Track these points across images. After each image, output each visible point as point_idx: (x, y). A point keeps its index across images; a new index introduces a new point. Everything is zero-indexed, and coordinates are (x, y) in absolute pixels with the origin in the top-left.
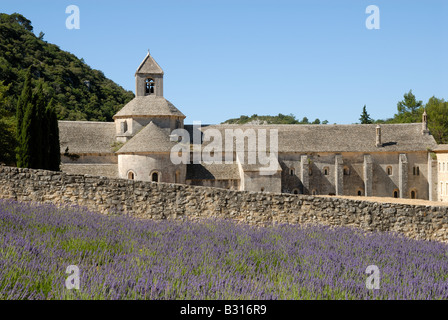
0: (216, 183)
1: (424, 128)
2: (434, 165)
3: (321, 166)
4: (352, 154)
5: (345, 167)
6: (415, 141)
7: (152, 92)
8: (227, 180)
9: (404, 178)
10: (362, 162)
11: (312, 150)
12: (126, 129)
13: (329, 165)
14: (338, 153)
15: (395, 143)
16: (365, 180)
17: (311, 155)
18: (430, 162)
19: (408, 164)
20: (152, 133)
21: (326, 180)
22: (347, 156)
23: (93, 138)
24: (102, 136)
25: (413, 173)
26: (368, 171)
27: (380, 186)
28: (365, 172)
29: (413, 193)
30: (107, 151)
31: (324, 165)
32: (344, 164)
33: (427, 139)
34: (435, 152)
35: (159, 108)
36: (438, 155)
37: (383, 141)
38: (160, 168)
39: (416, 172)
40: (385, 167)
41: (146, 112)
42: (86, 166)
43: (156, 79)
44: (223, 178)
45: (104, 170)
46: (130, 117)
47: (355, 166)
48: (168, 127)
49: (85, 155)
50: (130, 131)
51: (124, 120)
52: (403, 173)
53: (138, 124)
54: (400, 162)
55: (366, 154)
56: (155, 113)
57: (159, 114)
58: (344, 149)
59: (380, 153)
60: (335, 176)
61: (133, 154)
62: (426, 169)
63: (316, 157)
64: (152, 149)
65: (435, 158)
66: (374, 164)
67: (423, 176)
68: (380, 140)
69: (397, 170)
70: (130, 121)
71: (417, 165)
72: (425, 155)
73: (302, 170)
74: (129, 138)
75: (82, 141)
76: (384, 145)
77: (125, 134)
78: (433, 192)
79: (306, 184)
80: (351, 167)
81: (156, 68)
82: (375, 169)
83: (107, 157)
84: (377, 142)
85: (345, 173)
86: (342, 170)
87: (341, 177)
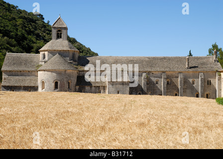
0: (93, 88)
1: (214, 58)
2: (220, 79)
3: (154, 79)
4: (172, 73)
5: (168, 80)
6: (209, 66)
7: (61, 37)
8: (100, 86)
9: (202, 87)
10: (178, 77)
11: (149, 70)
12: (44, 58)
13: (159, 79)
14: (164, 72)
15: (197, 67)
16: (179, 87)
17: (149, 73)
18: (217, 77)
19: (204, 79)
20: (56, 59)
21: (157, 87)
22: (169, 73)
23: (26, 62)
24: (32, 61)
25: (207, 83)
27: (188, 91)
28: (179, 83)
29: (207, 95)
30: (33, 69)
31: (156, 79)
32: (167, 78)
33: (216, 65)
34: (220, 72)
35: (63, 46)
36: (222, 73)
37: (190, 65)
38: (59, 79)
39: (209, 83)
40: (191, 80)
41: (55, 48)
42: (21, 78)
43: (63, 30)
44: (97, 85)
45: (31, 80)
46: (47, 51)
47: (174, 80)
48: (68, 57)
49: (20, 71)
50: (46, 58)
51: (43, 53)
52: (202, 83)
53: (50, 55)
54: (200, 77)
55: (180, 73)
56: (60, 48)
57: (63, 49)
58: (168, 69)
59: (188, 72)
60: (162, 85)
61: (44, 71)
62: (215, 82)
63: (151, 74)
64: (55, 68)
65: (220, 75)
66: (184, 79)
67: (213, 86)
68: (188, 65)
69: (198, 82)
70: (46, 53)
71: (209, 79)
72: (214, 74)
73: (143, 81)
74: (45, 62)
75: (20, 64)
76: (191, 68)
77: (44, 60)
78: (219, 95)
79: (145, 89)
80: (171, 80)
81: (63, 24)
82: (185, 81)
83: (33, 73)
84: (187, 66)
85: (168, 83)
86: (166, 82)
87: (165, 86)
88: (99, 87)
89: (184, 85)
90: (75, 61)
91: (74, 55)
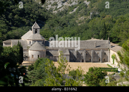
0: (53, 57)
1: (108, 42)
2: (109, 52)
4: (88, 49)
6: (105, 46)
7: (37, 33)
14: (84, 49)
15: (100, 46)
16: (92, 56)
19: (103, 52)
20: (37, 45)
21: (81, 56)
24: (24, 45)
26: (92, 54)
27: (96, 58)
29: (104, 59)
30: (26, 49)
32: (86, 52)
33: (109, 45)
37: (97, 46)
38: (40, 54)
39: (105, 54)
40: (97, 52)
44: (55, 56)
50: (31, 43)
53: (34, 42)
54: (101, 51)
55: (92, 49)
56: (38, 39)
57: (39, 39)
58: (86, 48)
61: (33, 50)
65: (110, 50)
68: (96, 46)
69: (100, 53)
70: (31, 41)
71: (105, 52)
72: (107, 50)
73: (75, 53)
74: (31, 45)
76: (97, 47)
77: (30, 44)
78: (109, 59)
79: (76, 57)
80: (88, 53)
81: (38, 27)
82: (94, 53)
85: (86, 54)
86: (85, 54)
87: (85, 56)
88: (56, 57)
89: (94, 55)
90: (44, 44)
91: (43, 41)
